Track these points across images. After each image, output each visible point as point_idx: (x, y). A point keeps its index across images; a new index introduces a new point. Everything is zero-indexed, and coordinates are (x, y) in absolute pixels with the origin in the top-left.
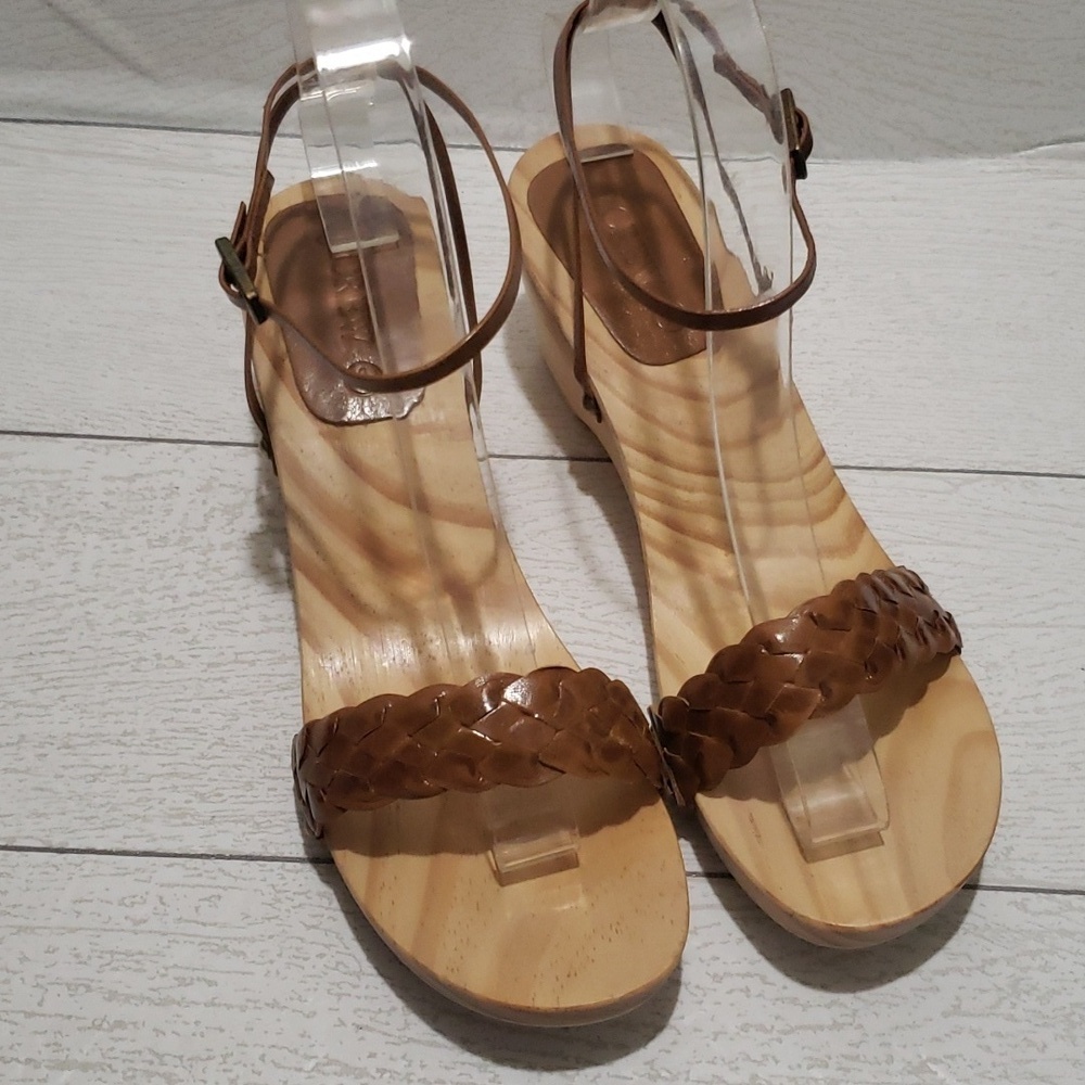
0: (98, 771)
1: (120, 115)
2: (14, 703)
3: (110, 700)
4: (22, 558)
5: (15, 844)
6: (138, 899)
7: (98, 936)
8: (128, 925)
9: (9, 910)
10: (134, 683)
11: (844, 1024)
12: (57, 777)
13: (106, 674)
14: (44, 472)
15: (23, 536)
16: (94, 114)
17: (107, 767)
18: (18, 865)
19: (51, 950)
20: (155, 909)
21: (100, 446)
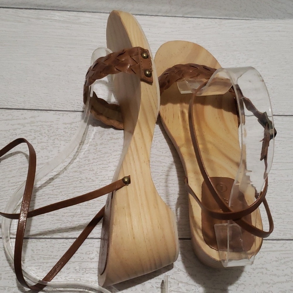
0: (74, 214)
1: (52, 7)
2: (47, 194)
3: (74, 192)
4: (43, 149)
5: (53, 237)
6: (91, 252)
7: (81, 264)
8: (89, 260)
9: (54, 257)
10: (81, 187)
11: (289, 281)
12: (63, 216)
13: (72, 184)
14: (45, 122)
15: (42, 142)
16: (44, 6)
17: (76, 213)
18: (55, 243)
19: (68, 268)
20: (96, 255)
21: (61, 113)
